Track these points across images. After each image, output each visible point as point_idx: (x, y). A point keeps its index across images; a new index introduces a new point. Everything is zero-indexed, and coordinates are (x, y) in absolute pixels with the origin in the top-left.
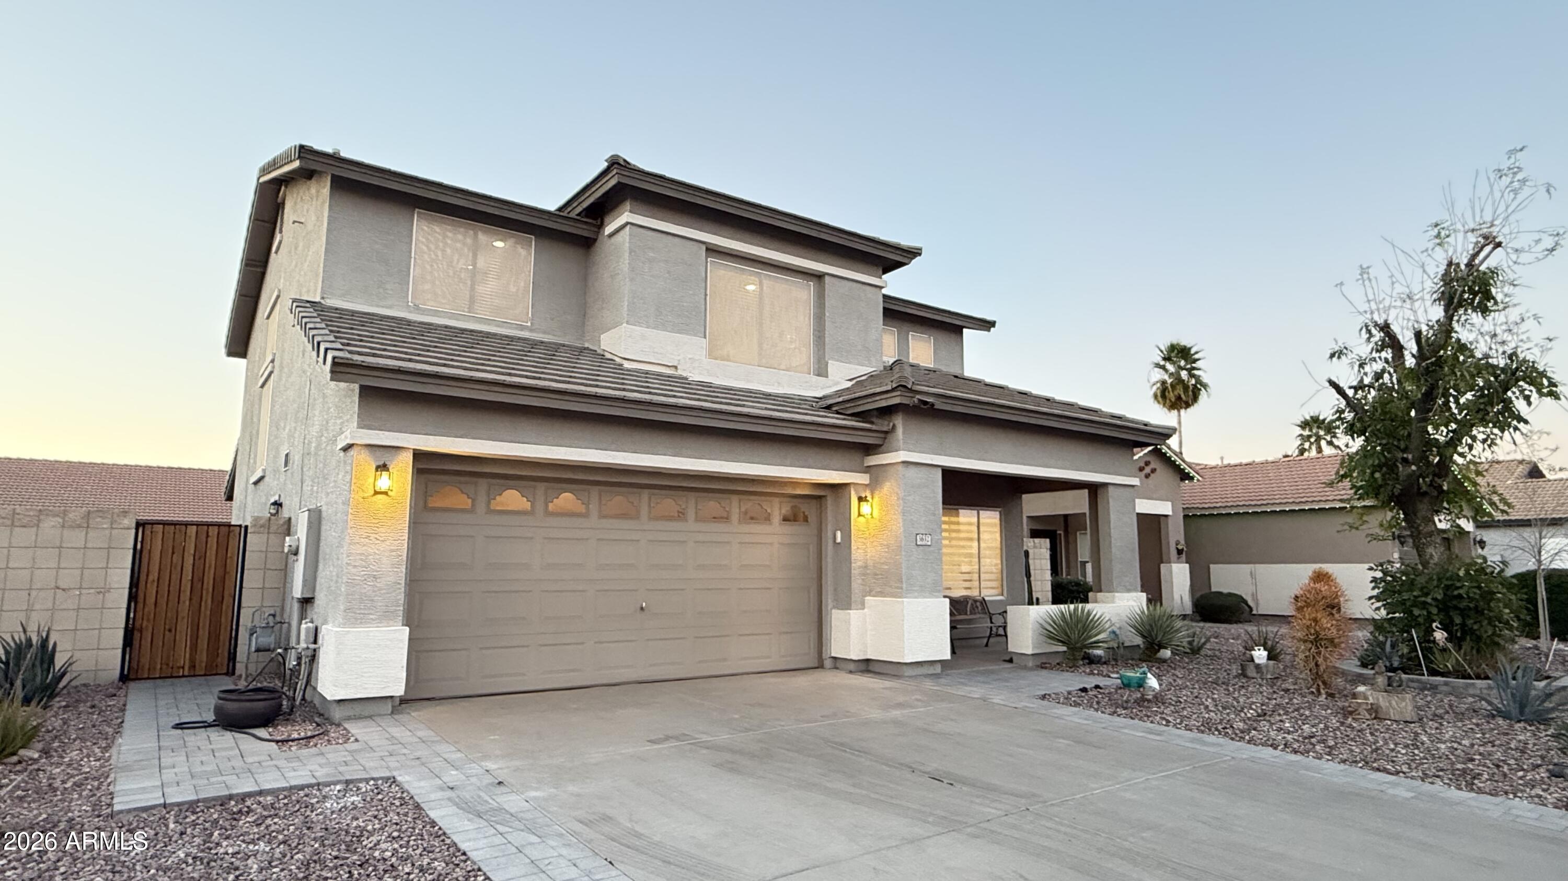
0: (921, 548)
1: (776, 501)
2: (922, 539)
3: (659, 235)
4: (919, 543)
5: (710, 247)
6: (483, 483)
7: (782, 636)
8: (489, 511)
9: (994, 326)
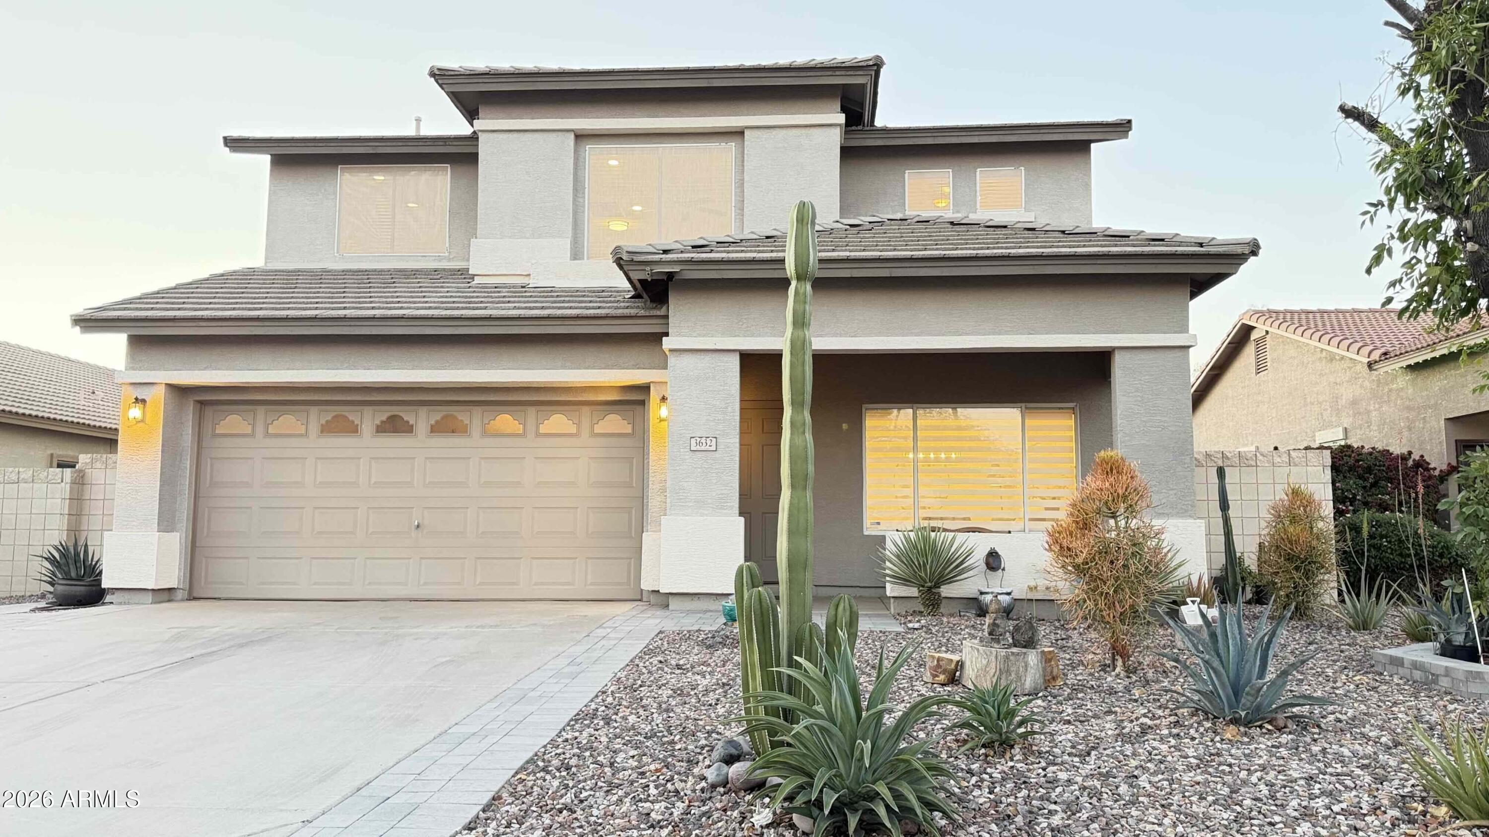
0: (699, 455)
1: (585, 410)
2: (700, 443)
3: (515, 135)
4: (693, 448)
5: (579, 133)
6: (261, 410)
7: (589, 561)
8: (267, 435)
9: (1130, 129)
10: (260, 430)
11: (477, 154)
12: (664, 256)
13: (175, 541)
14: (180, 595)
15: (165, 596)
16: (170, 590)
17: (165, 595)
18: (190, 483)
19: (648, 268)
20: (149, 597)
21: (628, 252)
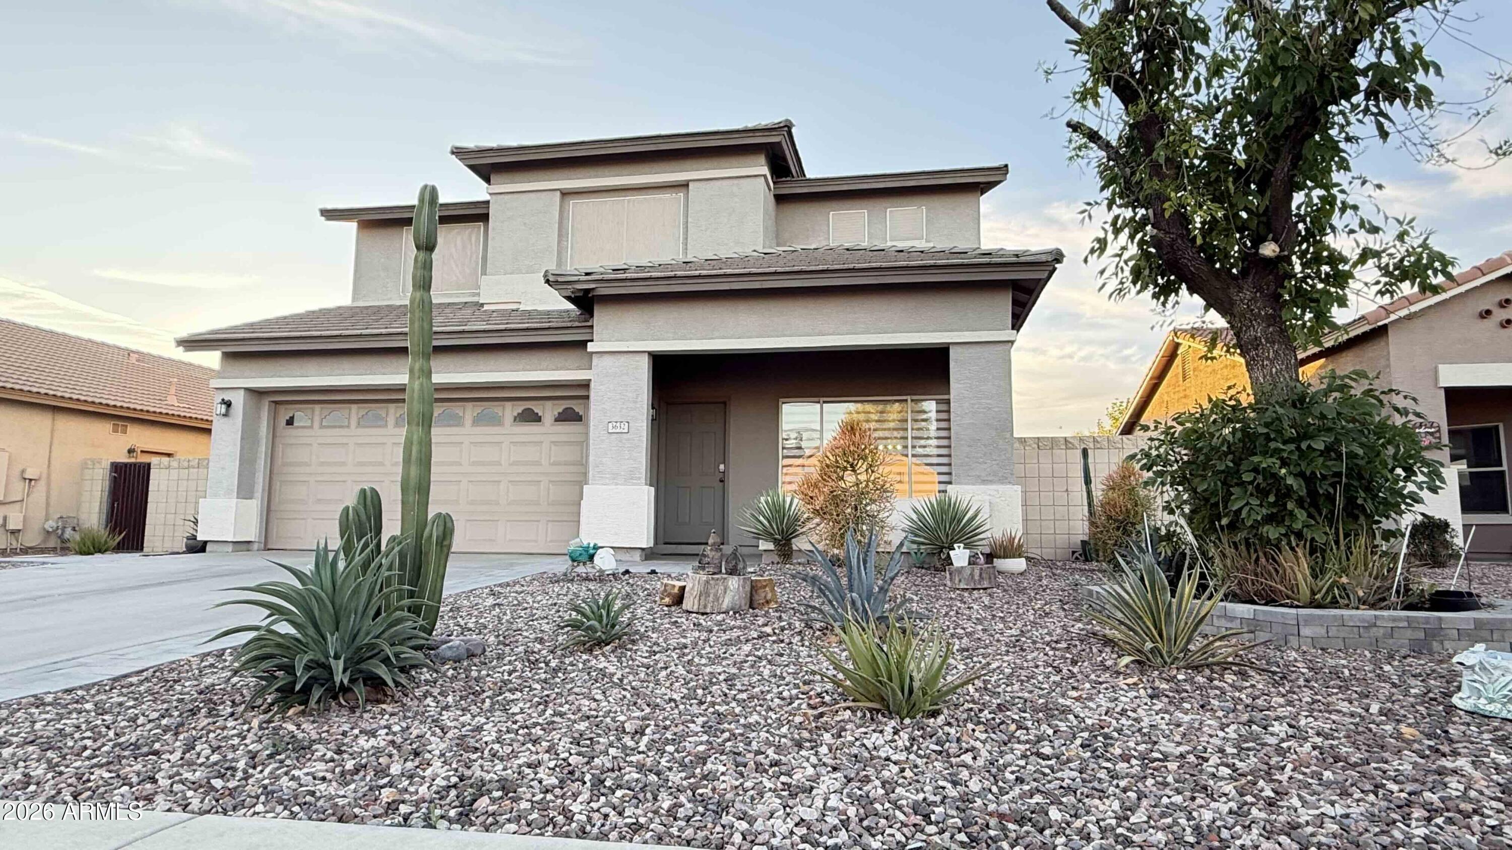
0: (615, 436)
1: (548, 404)
2: (615, 427)
3: (517, 195)
4: (611, 431)
5: (569, 191)
6: (317, 407)
7: (550, 524)
8: (322, 427)
10: (316, 424)
11: (488, 214)
12: (585, 277)
13: (254, 507)
14: (256, 546)
15: (244, 547)
16: (249, 542)
18: (265, 462)
19: (576, 287)
20: (230, 548)
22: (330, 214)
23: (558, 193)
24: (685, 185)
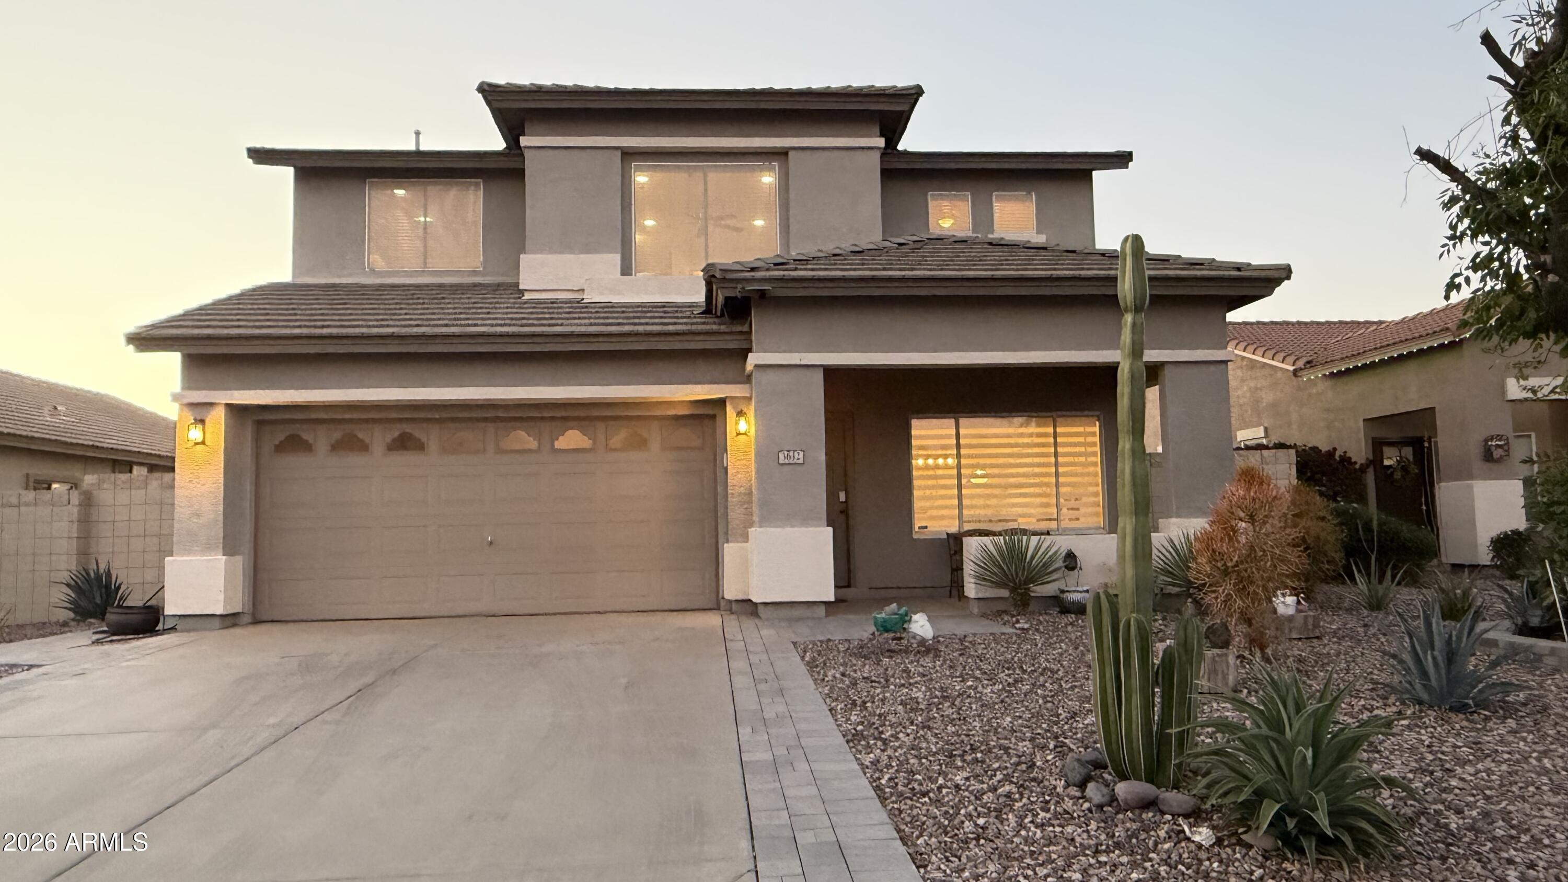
0: (786, 468)
1: (655, 425)
2: (788, 457)
3: (563, 152)
4: (781, 462)
5: (626, 150)
6: (322, 429)
8: (329, 454)
9: (1131, 160)
10: (322, 449)
11: (523, 170)
12: (752, 274)
13: (239, 565)
14: (244, 619)
16: (235, 614)
17: (230, 620)
19: (739, 286)
20: (214, 623)
21: (721, 270)
22: (261, 156)
23: (619, 154)
24: (782, 154)
